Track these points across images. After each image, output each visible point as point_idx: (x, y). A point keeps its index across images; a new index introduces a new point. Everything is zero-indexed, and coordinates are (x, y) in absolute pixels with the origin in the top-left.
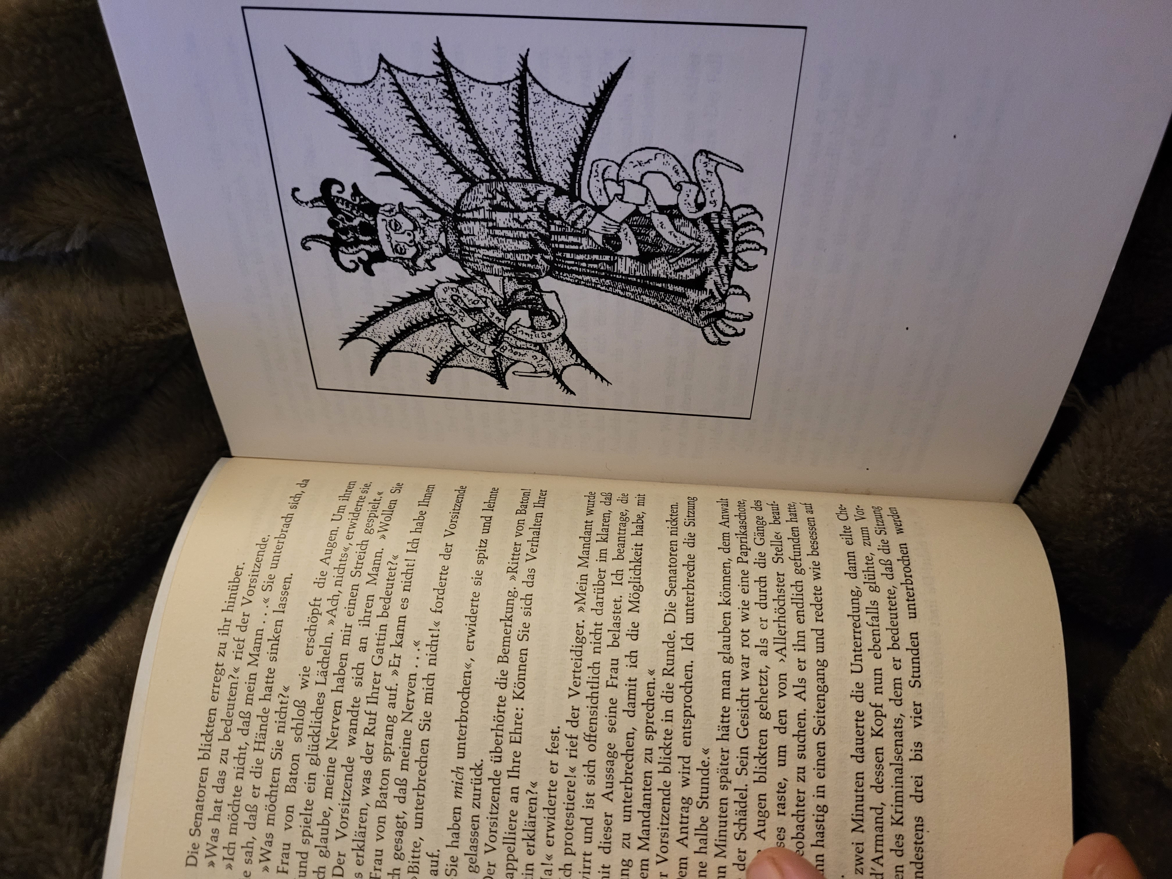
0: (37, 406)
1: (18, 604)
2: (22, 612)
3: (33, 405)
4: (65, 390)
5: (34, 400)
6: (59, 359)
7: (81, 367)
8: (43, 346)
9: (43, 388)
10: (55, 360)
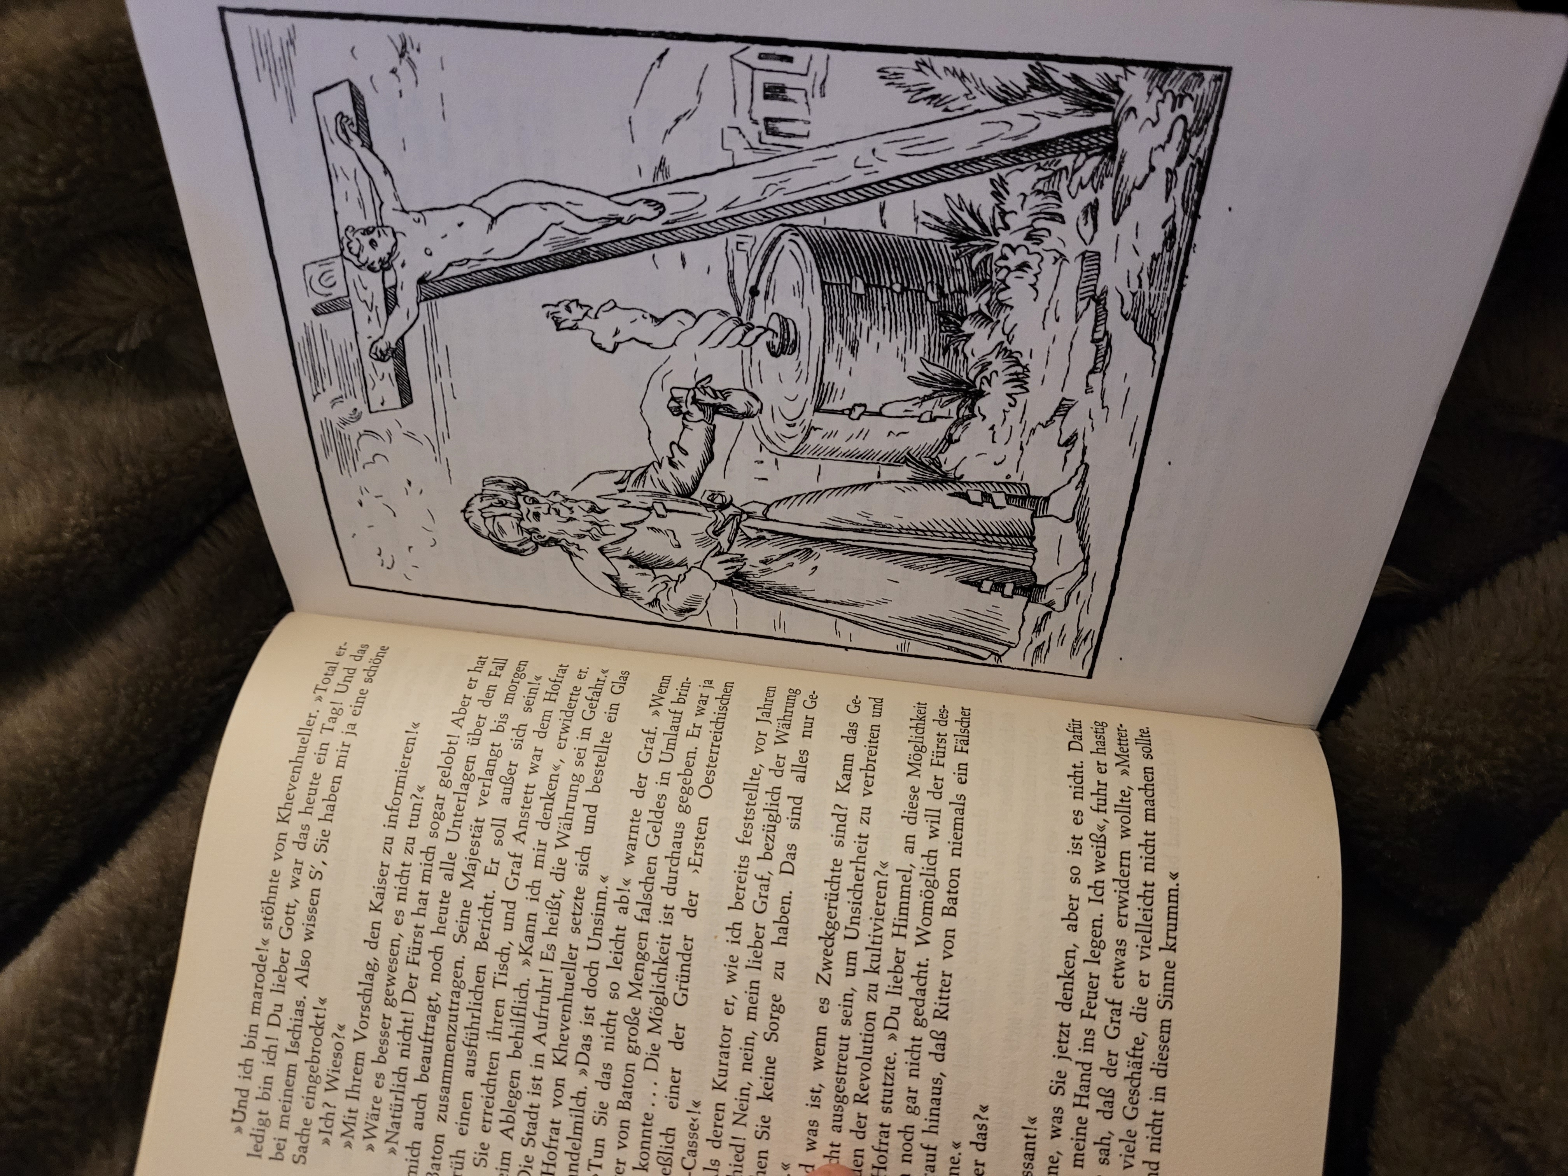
0: (58, 556)
1: (21, 814)
2: (26, 823)
3: (53, 555)
4: (95, 536)
5: (54, 550)
6: (87, 498)
7: (117, 509)
8: (69, 479)
9: (67, 536)
10: (83, 498)
